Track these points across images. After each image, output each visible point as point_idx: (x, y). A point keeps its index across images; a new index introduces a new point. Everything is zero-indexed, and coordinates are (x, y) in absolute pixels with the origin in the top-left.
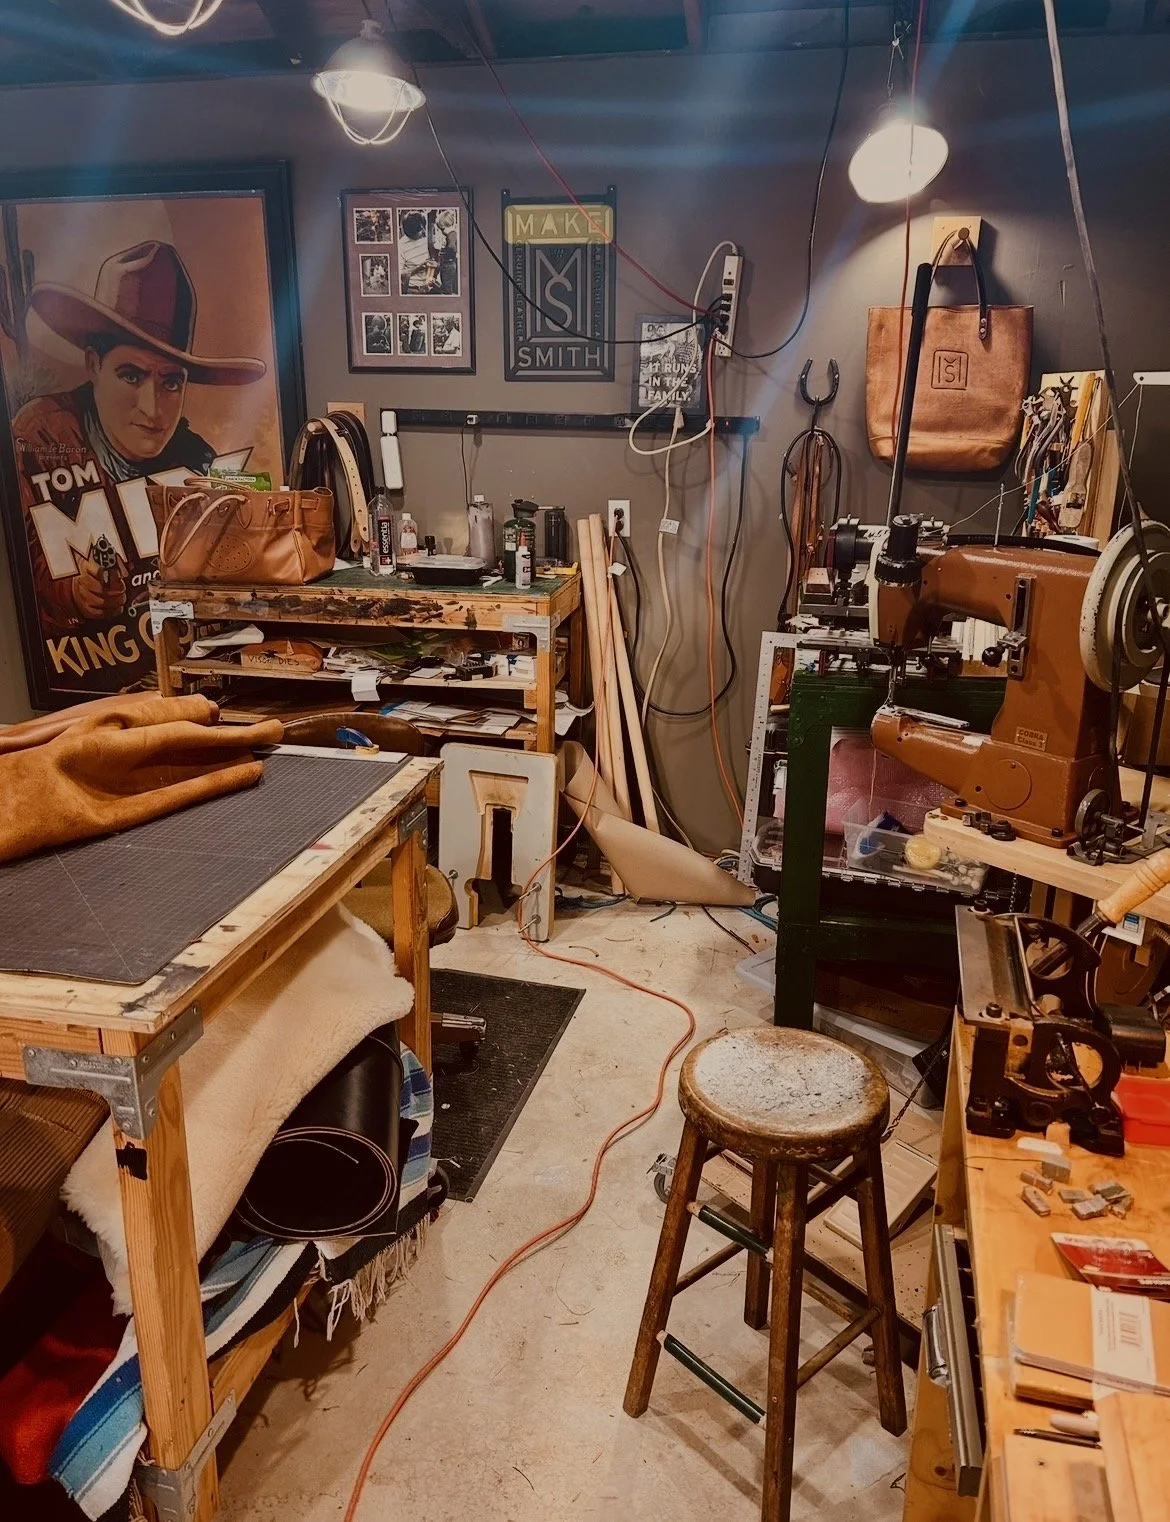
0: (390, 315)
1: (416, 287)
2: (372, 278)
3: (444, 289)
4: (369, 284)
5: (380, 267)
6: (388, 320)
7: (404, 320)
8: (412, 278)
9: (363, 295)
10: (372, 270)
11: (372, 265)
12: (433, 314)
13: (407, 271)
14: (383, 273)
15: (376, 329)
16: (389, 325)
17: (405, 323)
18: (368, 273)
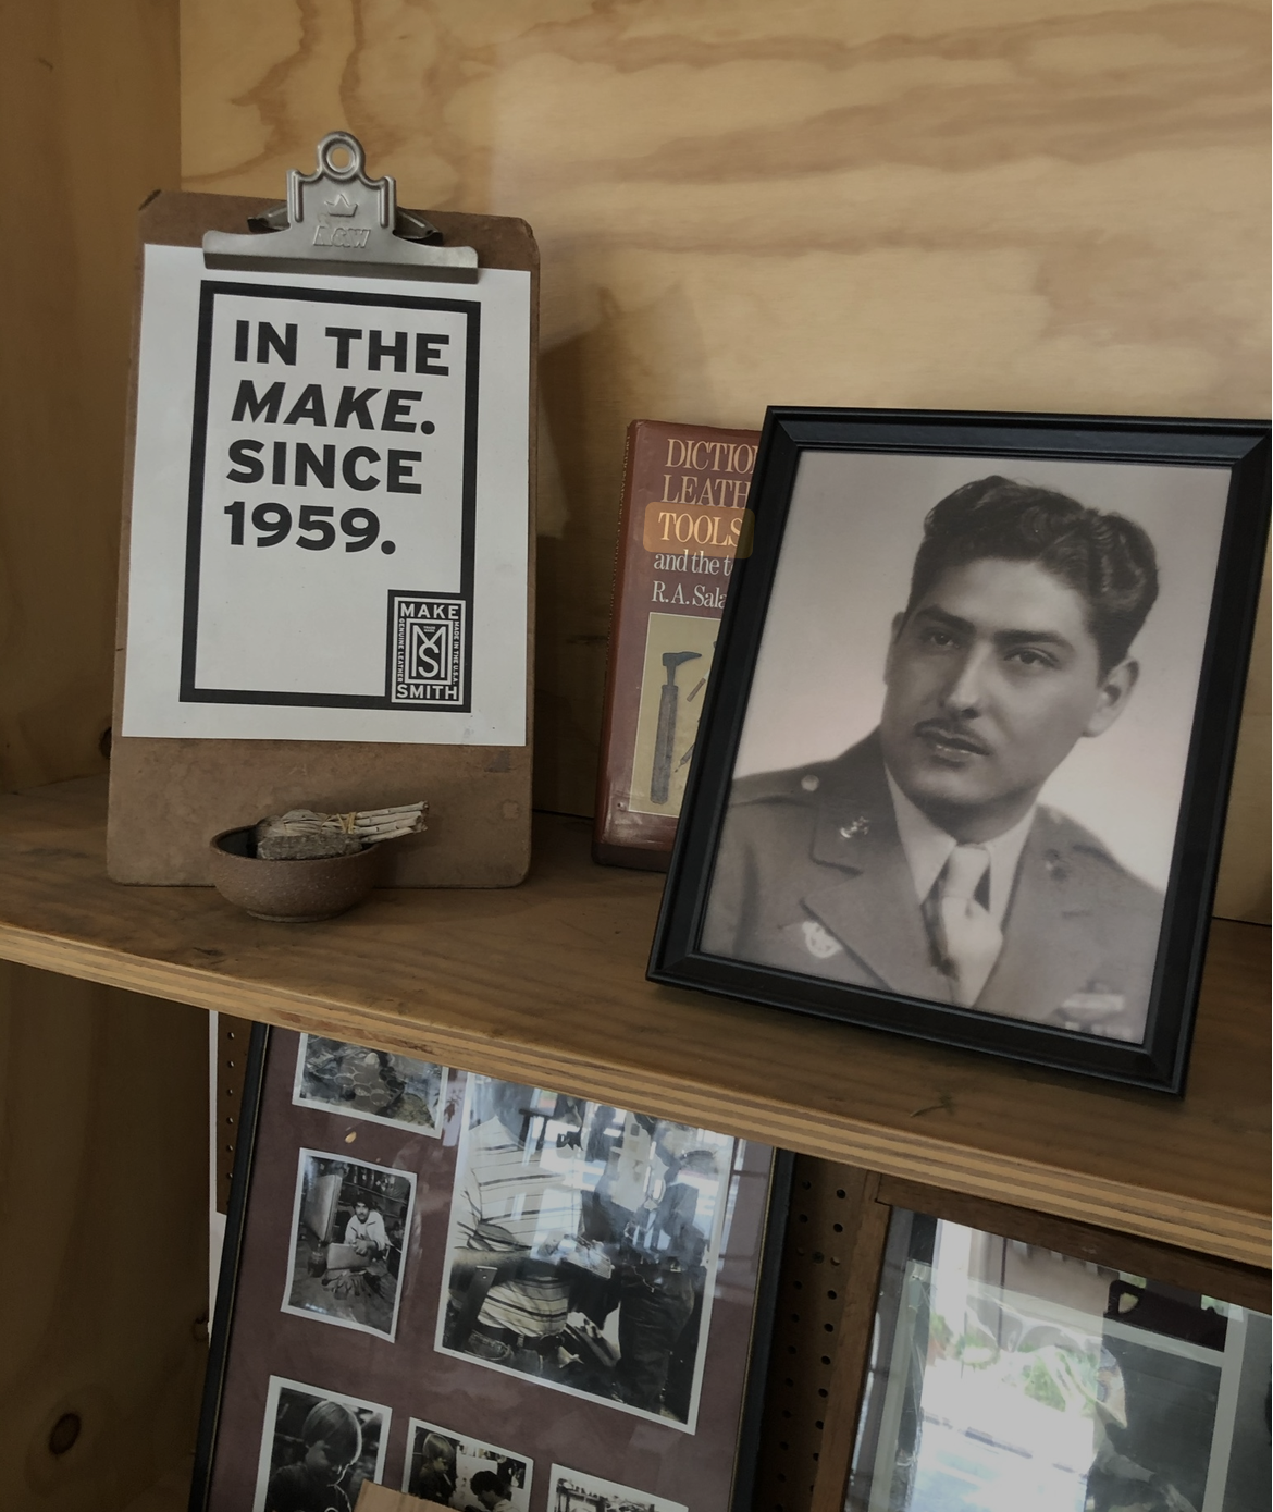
0: (384, 1413)
1: (508, 1336)
2: (334, 1248)
3: (625, 1376)
4: (320, 1269)
5: (375, 1216)
6: (372, 1431)
7: (437, 1453)
8: (501, 1293)
9: (286, 1308)
10: (341, 1220)
11: (347, 1198)
12: (558, 1472)
13: (478, 1258)
14: (383, 1240)
15: (317, 1455)
16: (370, 1452)
17: (439, 1465)
18: (324, 1224)
